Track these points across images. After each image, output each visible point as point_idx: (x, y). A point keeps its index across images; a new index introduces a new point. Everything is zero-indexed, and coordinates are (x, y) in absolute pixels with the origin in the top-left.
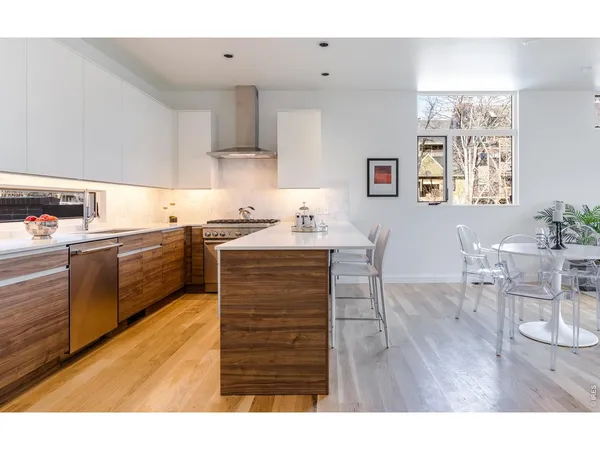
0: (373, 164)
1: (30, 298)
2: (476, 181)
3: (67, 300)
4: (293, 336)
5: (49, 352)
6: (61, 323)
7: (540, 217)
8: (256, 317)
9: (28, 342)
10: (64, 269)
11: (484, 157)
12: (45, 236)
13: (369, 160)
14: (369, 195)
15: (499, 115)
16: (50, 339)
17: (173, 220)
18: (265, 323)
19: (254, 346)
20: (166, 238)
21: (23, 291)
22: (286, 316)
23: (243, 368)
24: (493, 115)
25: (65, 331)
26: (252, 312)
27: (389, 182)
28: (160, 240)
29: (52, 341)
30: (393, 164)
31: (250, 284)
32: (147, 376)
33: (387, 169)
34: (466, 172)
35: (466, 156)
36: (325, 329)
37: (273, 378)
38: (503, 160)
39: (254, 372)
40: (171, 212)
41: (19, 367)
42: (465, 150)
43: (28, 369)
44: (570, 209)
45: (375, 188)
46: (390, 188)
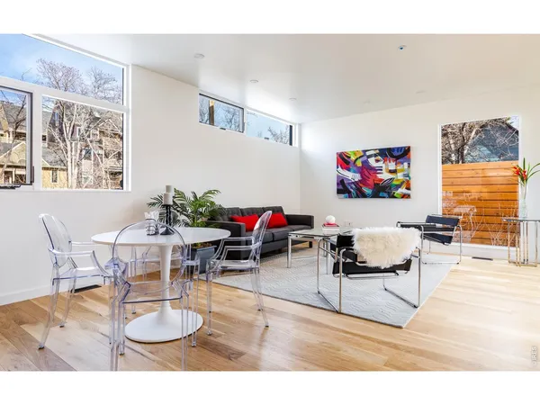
2: (80, 174)
7: (153, 204)
11: (88, 152)
15: (103, 116)
24: (97, 115)
34: (69, 164)
35: (69, 148)
38: (107, 156)
42: (68, 143)
44: (180, 194)
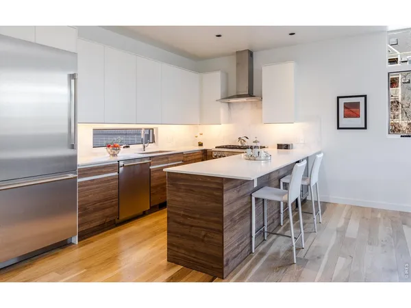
0: (342, 101)
1: (97, 188)
3: (117, 191)
4: (203, 233)
5: (107, 217)
6: (114, 203)
8: (184, 216)
9: (96, 210)
10: (116, 174)
12: (114, 155)
13: (338, 98)
14: (338, 128)
16: (107, 210)
17: (201, 145)
18: (189, 221)
19: (183, 235)
20: (187, 157)
21: (92, 184)
22: (199, 219)
23: (178, 247)
25: (117, 207)
26: (182, 213)
27: (358, 116)
28: (182, 158)
29: (108, 211)
30: (362, 100)
31: (180, 194)
32: (145, 240)
33: (357, 105)
36: (221, 232)
37: (192, 258)
39: (183, 251)
40: (200, 139)
41: (91, 222)
43: (94, 224)
45: (345, 122)
46: (359, 122)
